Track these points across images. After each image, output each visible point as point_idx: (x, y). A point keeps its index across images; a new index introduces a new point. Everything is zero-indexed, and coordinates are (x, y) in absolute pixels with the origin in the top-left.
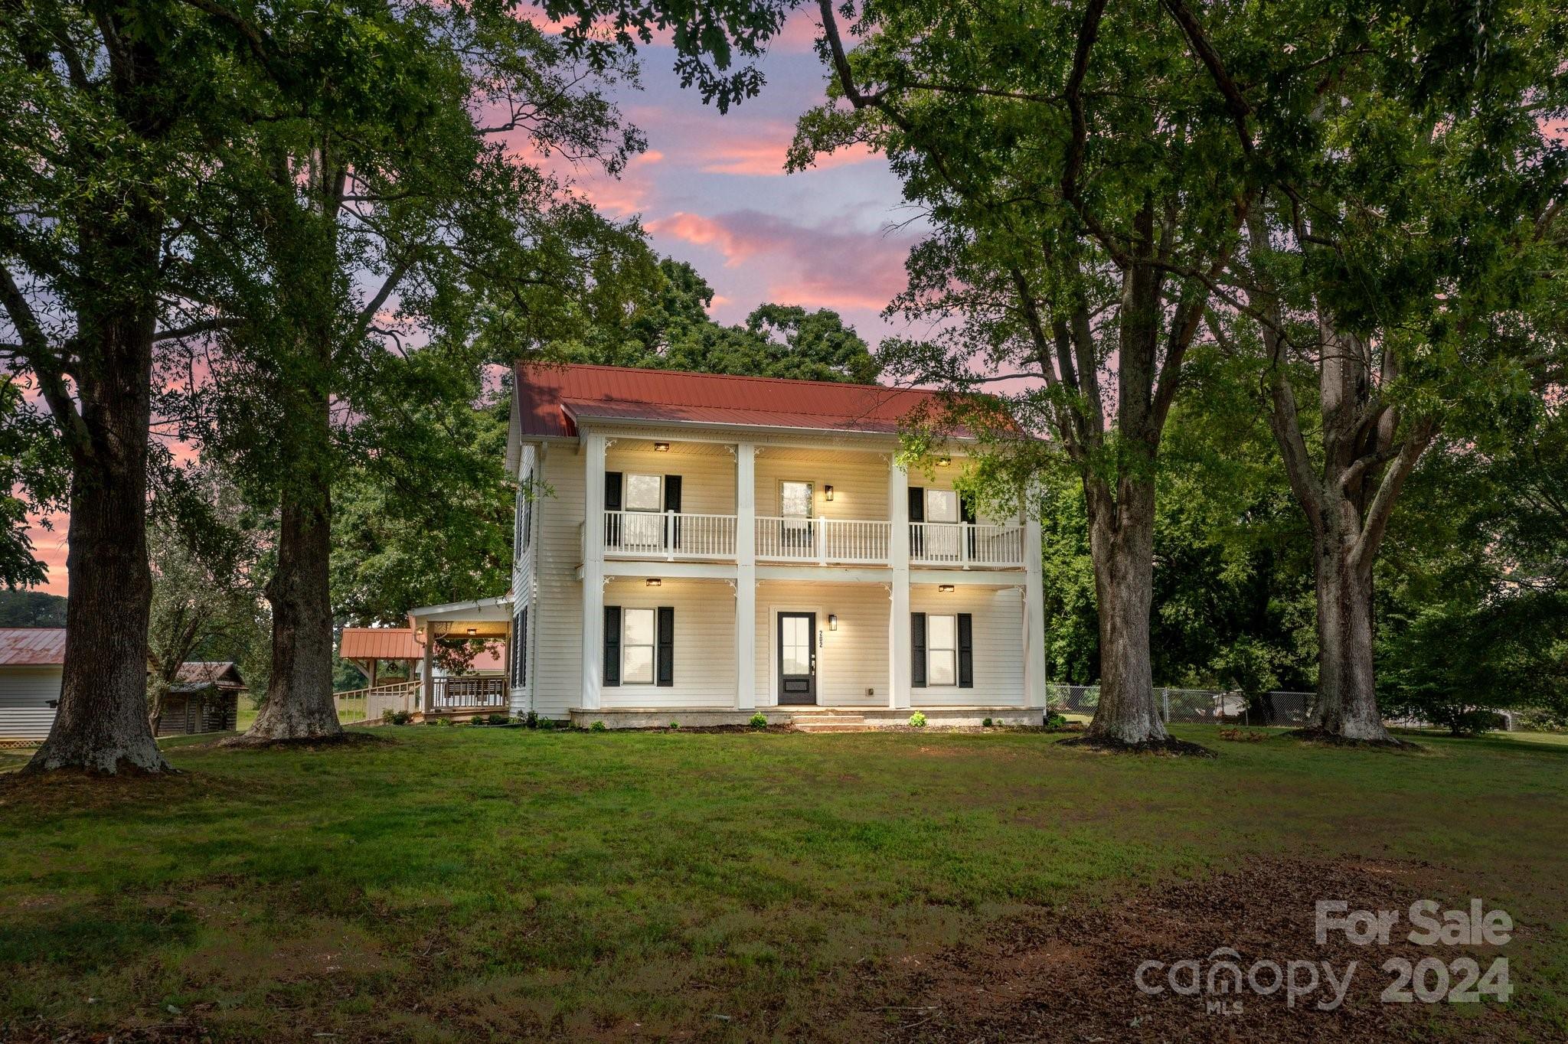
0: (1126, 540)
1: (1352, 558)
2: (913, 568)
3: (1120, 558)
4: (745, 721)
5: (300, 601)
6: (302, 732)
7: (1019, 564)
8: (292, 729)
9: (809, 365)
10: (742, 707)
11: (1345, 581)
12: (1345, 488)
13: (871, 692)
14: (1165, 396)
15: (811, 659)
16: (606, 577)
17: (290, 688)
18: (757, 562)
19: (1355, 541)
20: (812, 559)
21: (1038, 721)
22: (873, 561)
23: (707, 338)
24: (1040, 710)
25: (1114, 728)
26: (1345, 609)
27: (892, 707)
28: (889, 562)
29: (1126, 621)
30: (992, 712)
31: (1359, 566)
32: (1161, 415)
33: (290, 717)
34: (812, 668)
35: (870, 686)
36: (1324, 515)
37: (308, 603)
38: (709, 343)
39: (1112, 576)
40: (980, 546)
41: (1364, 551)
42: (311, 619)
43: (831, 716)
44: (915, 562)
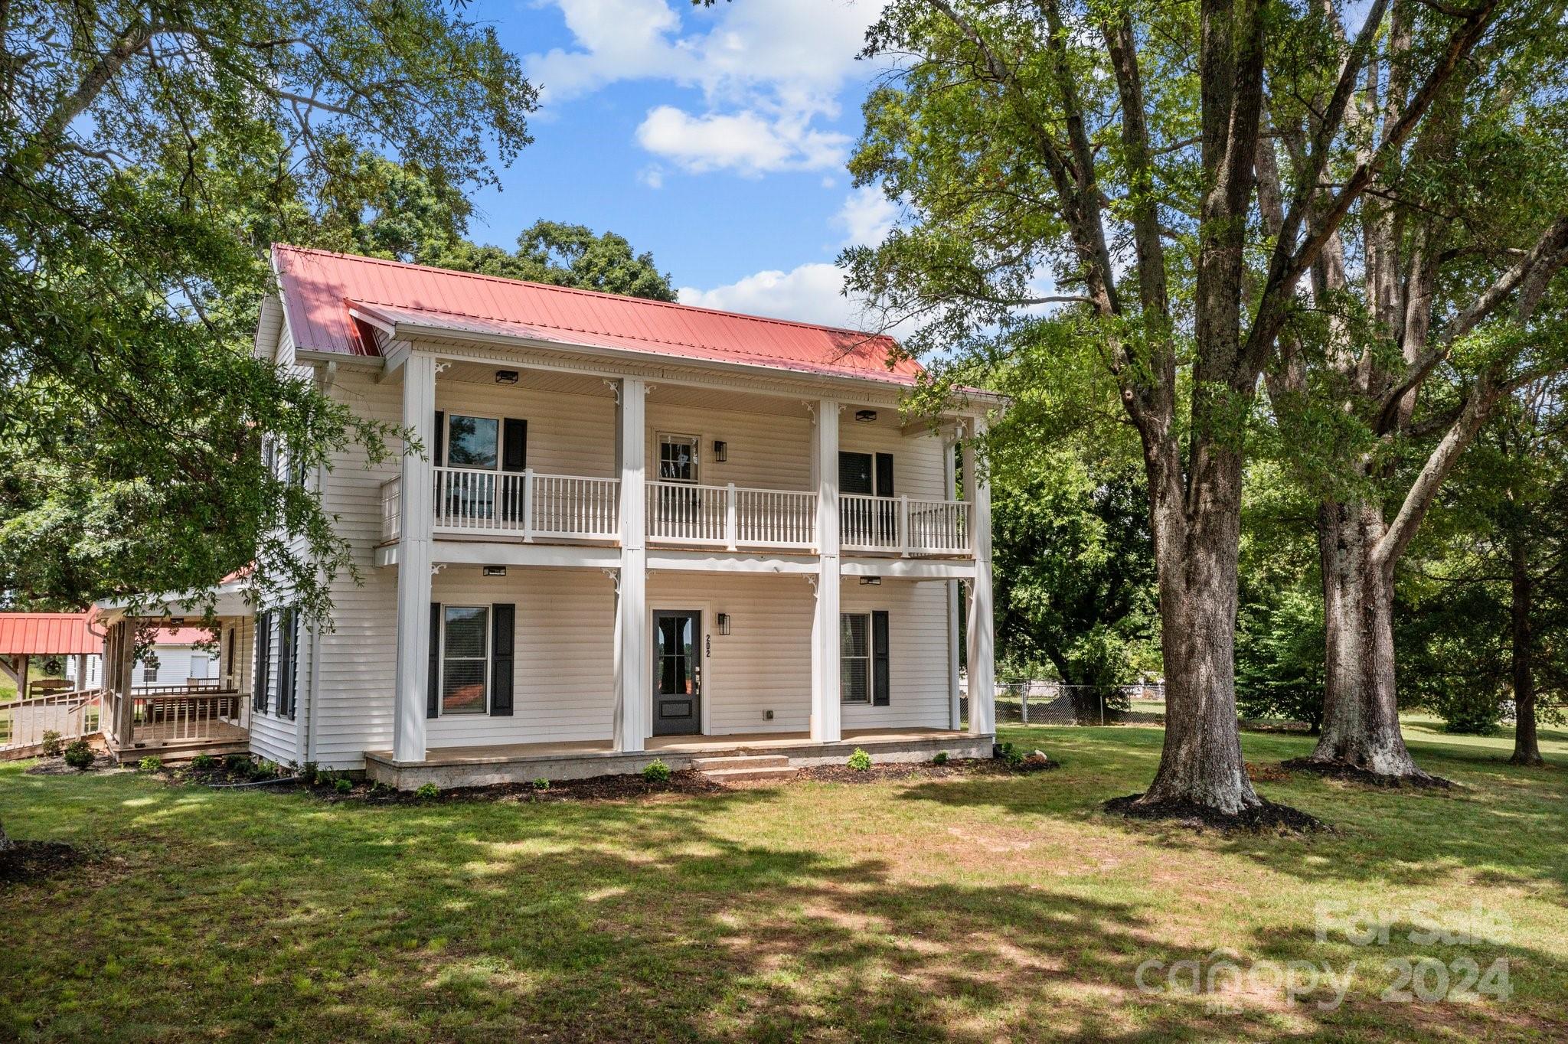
0: (1206, 530)
2: (844, 555)
3: (1201, 555)
4: (632, 769)
7: (966, 551)
10: (627, 750)
11: (1368, 581)
13: (769, 715)
15: (694, 674)
16: (435, 564)
18: (648, 544)
19: (1380, 533)
20: (718, 542)
21: (987, 752)
22: (795, 545)
24: (990, 737)
25: (1197, 792)
26: (1367, 615)
27: (816, 739)
28: (815, 545)
31: (1387, 562)
34: (696, 685)
35: (769, 707)
39: (1192, 582)
40: (920, 527)
41: (1395, 545)
43: (744, 756)
44: (845, 546)
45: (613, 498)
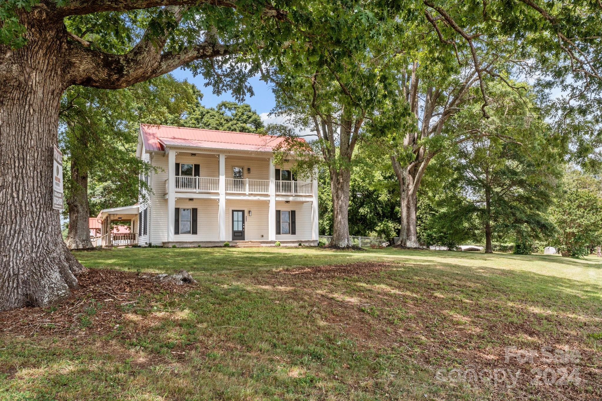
0: (342, 186)
1: (410, 192)
2: (277, 196)
3: (339, 192)
4: (223, 245)
5: (79, 205)
6: (81, 247)
7: (311, 194)
8: (77, 246)
9: (240, 124)
10: (221, 240)
11: (408, 200)
12: (409, 171)
13: (262, 236)
14: (353, 143)
15: (243, 225)
16: (176, 198)
17: (76, 233)
18: (226, 193)
19: (411, 187)
20: (244, 192)
21: (316, 244)
22: (264, 193)
23: (202, 113)
24: (317, 241)
25: (337, 243)
26: (408, 208)
27: (270, 240)
28: (269, 193)
29: (341, 211)
30: (301, 241)
31: (413, 195)
32: (352, 149)
33: (77, 242)
34: (243, 228)
35: (263, 234)
36: (403, 179)
37: (82, 205)
38: (203, 115)
39: (337, 197)
40: (298, 188)
41: (414, 190)
42: (83, 211)
43: (250, 243)
44: (277, 193)
45: (217, 183)
